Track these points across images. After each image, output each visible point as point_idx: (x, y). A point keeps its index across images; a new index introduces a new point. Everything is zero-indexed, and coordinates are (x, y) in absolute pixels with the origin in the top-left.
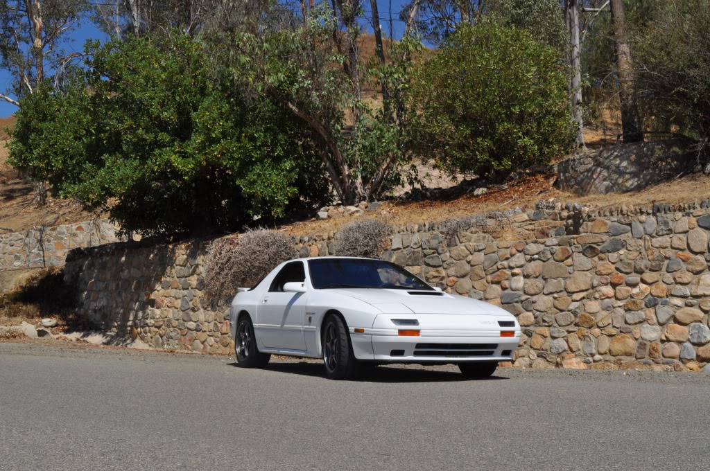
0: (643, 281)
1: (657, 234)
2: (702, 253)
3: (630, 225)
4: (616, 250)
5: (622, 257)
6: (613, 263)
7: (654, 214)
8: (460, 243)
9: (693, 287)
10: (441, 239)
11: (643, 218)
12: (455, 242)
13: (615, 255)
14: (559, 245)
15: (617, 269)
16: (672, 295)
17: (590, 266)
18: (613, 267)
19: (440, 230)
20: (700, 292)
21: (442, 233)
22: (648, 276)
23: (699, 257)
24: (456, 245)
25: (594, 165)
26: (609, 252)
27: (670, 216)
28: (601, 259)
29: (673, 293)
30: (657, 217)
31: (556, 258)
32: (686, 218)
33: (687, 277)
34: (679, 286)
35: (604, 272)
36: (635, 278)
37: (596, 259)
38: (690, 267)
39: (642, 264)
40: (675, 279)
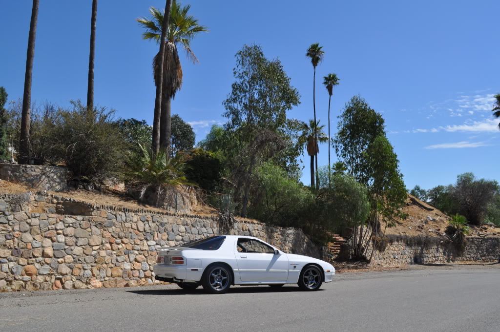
0: (123, 242)
1: (126, 221)
2: (142, 232)
3: (115, 215)
4: (111, 227)
5: (114, 230)
6: (110, 233)
7: (124, 212)
8: (22, 210)
9: (141, 246)
10: (7, 206)
11: (120, 213)
12: (19, 209)
13: (111, 229)
14: (83, 220)
15: (112, 236)
16: (134, 249)
17: (100, 233)
18: (110, 234)
19: (5, 199)
20: (144, 249)
21: (6, 202)
22: (125, 240)
23: (141, 233)
24: (19, 211)
25: (41, 174)
26: (108, 227)
27: (131, 214)
28: (104, 230)
29: (135, 248)
30: (125, 213)
31: (82, 227)
32: (136, 216)
33: (138, 242)
34: (136, 245)
35: (107, 237)
36: (119, 241)
37: (102, 230)
38: (139, 238)
39: (122, 234)
40: (134, 242)
